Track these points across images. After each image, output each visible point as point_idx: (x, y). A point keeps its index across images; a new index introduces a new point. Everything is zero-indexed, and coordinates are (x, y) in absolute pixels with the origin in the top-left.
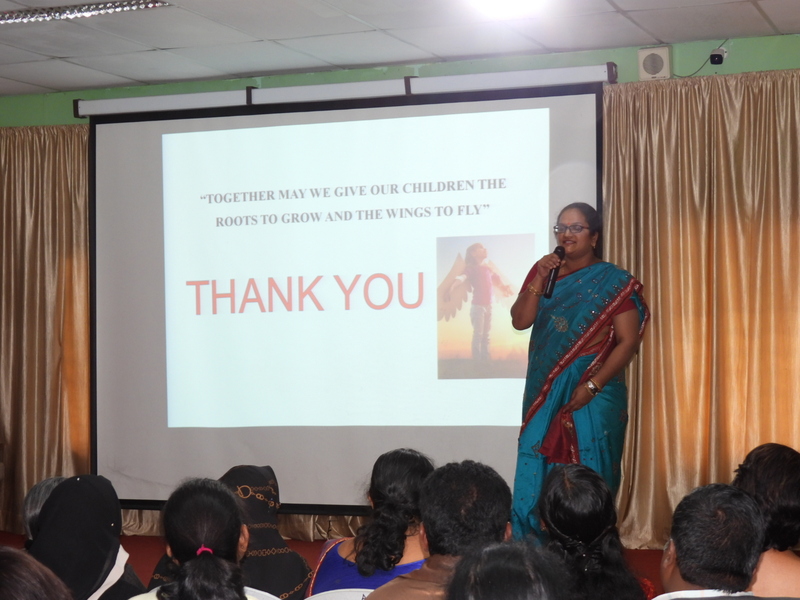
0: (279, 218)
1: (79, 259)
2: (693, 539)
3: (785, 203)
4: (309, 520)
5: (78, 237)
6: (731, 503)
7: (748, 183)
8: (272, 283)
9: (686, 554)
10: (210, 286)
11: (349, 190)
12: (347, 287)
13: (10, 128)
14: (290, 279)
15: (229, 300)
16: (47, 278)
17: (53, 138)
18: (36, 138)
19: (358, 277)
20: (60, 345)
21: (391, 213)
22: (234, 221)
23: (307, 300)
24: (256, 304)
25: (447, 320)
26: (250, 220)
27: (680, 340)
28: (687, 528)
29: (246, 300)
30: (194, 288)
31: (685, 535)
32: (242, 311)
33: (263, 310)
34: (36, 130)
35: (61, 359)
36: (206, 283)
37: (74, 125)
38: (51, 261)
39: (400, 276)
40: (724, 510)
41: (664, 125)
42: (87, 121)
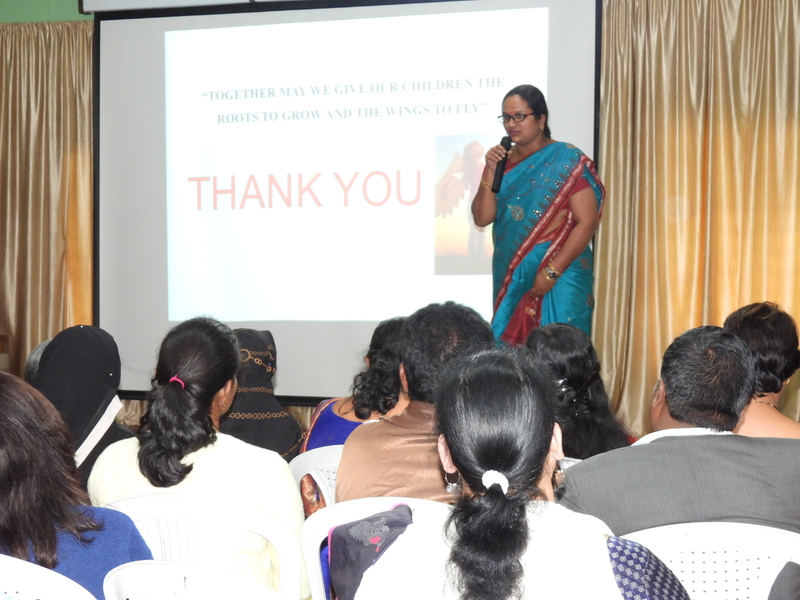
0: (280, 116)
1: (83, 154)
2: (682, 376)
3: (781, 103)
4: (307, 412)
5: (82, 132)
6: (721, 343)
7: (744, 83)
8: (272, 180)
9: (675, 391)
10: (211, 182)
11: (349, 88)
12: (346, 185)
13: (16, 24)
14: (289, 176)
15: (229, 196)
16: (52, 173)
17: (58, 34)
18: (41, 34)
19: (356, 175)
20: (64, 239)
21: (390, 111)
22: (235, 118)
23: (307, 195)
24: (257, 200)
25: (444, 217)
26: (251, 117)
27: (674, 239)
28: (677, 366)
29: (246, 196)
30: (195, 183)
31: (675, 373)
32: (242, 206)
33: (263, 206)
34: (41, 26)
35: (65, 253)
36: (207, 179)
37: (79, 22)
38: (55, 156)
39: (398, 174)
40: (715, 349)
41: (663, 26)
42: (92, 17)
